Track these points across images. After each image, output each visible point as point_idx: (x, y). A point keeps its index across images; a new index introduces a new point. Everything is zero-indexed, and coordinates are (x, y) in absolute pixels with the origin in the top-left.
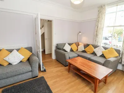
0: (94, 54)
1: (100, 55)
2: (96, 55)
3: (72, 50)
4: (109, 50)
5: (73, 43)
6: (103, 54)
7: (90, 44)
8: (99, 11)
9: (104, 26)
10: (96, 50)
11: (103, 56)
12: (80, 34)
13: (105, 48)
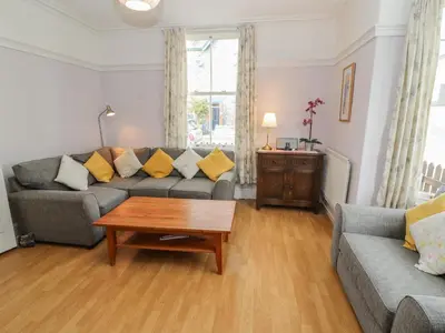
0: (176, 174)
1: (194, 173)
2: (183, 177)
3: (94, 181)
4: (213, 158)
5: (92, 154)
6: (200, 170)
7: (156, 149)
8: (167, 43)
9: (186, 91)
10: (178, 163)
11: (201, 175)
12: (111, 114)
13: (203, 154)
